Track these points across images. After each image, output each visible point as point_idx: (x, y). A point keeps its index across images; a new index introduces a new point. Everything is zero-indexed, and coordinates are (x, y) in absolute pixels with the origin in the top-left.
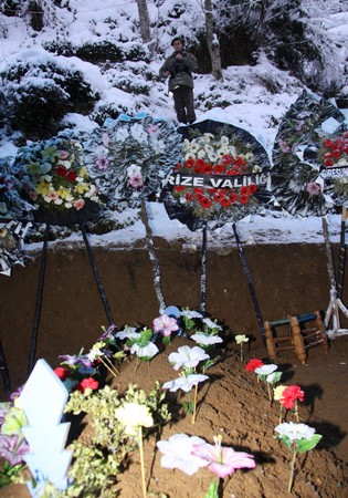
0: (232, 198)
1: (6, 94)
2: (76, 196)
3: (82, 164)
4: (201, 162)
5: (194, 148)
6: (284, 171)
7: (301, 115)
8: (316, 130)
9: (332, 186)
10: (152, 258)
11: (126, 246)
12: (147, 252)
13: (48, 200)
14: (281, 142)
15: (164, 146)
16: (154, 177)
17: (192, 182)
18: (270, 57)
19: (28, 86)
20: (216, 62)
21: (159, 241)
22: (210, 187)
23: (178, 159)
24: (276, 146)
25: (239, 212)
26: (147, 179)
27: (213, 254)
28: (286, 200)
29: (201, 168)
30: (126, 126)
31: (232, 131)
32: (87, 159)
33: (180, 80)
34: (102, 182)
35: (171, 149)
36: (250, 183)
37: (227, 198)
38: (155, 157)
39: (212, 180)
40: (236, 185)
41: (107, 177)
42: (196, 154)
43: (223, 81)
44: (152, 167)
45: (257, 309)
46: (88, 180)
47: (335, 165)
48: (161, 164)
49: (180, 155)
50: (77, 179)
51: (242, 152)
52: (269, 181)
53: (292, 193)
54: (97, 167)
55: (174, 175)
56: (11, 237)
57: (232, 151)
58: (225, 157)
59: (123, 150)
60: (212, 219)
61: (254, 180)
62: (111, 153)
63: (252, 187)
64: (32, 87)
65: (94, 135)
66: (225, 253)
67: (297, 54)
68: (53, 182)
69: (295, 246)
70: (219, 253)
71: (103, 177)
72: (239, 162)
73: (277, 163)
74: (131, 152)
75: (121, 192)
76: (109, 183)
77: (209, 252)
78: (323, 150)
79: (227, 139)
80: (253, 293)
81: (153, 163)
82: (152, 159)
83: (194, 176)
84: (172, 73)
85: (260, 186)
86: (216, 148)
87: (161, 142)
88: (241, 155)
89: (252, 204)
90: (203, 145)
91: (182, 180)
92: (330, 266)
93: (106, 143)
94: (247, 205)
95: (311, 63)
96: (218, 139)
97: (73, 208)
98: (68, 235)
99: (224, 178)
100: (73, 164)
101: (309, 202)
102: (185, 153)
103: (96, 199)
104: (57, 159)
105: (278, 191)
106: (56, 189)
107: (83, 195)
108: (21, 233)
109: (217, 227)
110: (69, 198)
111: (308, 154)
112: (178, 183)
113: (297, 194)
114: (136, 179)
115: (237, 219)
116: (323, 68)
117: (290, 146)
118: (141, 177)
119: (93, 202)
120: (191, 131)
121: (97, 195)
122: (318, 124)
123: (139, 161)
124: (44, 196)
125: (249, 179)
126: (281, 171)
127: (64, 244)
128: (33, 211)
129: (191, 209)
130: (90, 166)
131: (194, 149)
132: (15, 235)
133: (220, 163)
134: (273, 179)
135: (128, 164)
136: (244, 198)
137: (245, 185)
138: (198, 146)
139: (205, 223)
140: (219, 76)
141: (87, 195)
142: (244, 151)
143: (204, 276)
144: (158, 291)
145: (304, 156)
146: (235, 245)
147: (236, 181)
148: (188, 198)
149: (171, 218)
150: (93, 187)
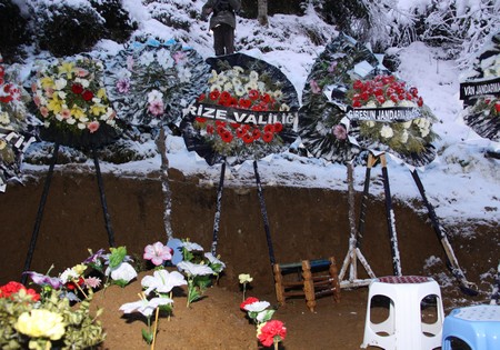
0: (255, 134)
1: (36, 9)
2: (91, 117)
3: (101, 84)
4: (226, 95)
5: (221, 80)
6: (313, 113)
7: (335, 56)
8: (349, 72)
9: (358, 128)
10: (165, 189)
11: (141, 175)
12: (160, 183)
13: (60, 118)
14: (312, 83)
15: (189, 75)
16: (176, 105)
17: (215, 114)
18: (317, 10)
19: (61, 5)
20: (263, 8)
21: (175, 173)
22: (233, 121)
23: (203, 89)
24: (307, 86)
25: (261, 150)
26: (168, 107)
27: (230, 191)
28: (312, 142)
29: (226, 101)
30: (153, 51)
31: (263, 67)
32: (108, 80)
33: (222, 18)
34: (120, 106)
35: (197, 79)
36: (275, 121)
37: (250, 134)
38: (180, 85)
39: (236, 114)
40: (260, 122)
41: (127, 101)
42: (222, 87)
43: (267, 27)
44: (175, 95)
45: (271, 254)
46: (105, 102)
47: (364, 107)
48: (185, 92)
49: (206, 86)
50: (94, 99)
51: (271, 89)
52: (296, 121)
53: (319, 136)
54: (117, 90)
55: (197, 105)
56: (10, 151)
57: (261, 87)
58: (253, 92)
59: (147, 75)
60: (232, 155)
61: (280, 118)
62: (134, 77)
63: (278, 125)
64: (65, 6)
65: (119, 57)
66: (244, 192)
67: (345, 10)
68: (67, 99)
69: (319, 192)
70: (237, 191)
71: (122, 101)
72: (266, 98)
73: (306, 104)
74: (155, 77)
75: (140, 118)
76: (128, 108)
77: (227, 189)
78: (353, 91)
79: (257, 74)
80: (268, 236)
81: (177, 91)
82: (176, 88)
83: (217, 108)
84: (214, 11)
85: (287, 126)
86: (244, 83)
87: (187, 70)
88: (270, 92)
89: (275, 144)
90: (231, 77)
91: (204, 111)
92: (351, 213)
93: (130, 66)
94: (270, 143)
95: (359, 22)
96: (247, 74)
97: (87, 130)
98: (83, 161)
99: (249, 113)
100: (91, 83)
101: (336, 146)
102: (210, 85)
103: (112, 123)
104: (74, 76)
105: (305, 132)
106: (70, 106)
107: (98, 117)
108: (22, 147)
109: (236, 163)
110: (84, 119)
111: (336, 94)
112: (199, 113)
113: (324, 137)
114: (157, 106)
115: (259, 157)
116: (369, 27)
117: (322, 87)
118: (161, 104)
119: (109, 126)
120: (220, 63)
121: (114, 119)
122: (351, 67)
123: (162, 88)
124: (55, 113)
125: (275, 117)
126: (310, 112)
127: (74, 168)
128: (39, 127)
129: (212, 143)
130: (110, 88)
131: (221, 82)
132: (15, 149)
133: (246, 98)
134: (301, 119)
135: (150, 90)
136: (268, 136)
137: (270, 122)
138: (225, 79)
139: (224, 158)
140: (264, 22)
141: (103, 118)
142: (273, 88)
143: (218, 213)
144: (167, 225)
145: (333, 96)
146: (255, 185)
147: (261, 117)
148: (209, 130)
149: (190, 150)
150: (110, 109)
